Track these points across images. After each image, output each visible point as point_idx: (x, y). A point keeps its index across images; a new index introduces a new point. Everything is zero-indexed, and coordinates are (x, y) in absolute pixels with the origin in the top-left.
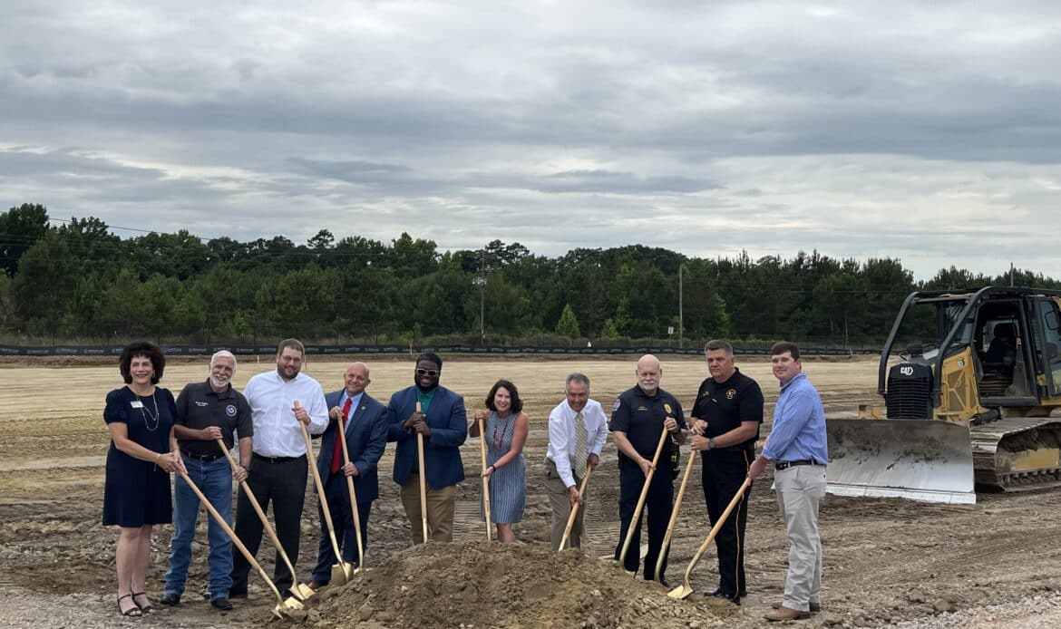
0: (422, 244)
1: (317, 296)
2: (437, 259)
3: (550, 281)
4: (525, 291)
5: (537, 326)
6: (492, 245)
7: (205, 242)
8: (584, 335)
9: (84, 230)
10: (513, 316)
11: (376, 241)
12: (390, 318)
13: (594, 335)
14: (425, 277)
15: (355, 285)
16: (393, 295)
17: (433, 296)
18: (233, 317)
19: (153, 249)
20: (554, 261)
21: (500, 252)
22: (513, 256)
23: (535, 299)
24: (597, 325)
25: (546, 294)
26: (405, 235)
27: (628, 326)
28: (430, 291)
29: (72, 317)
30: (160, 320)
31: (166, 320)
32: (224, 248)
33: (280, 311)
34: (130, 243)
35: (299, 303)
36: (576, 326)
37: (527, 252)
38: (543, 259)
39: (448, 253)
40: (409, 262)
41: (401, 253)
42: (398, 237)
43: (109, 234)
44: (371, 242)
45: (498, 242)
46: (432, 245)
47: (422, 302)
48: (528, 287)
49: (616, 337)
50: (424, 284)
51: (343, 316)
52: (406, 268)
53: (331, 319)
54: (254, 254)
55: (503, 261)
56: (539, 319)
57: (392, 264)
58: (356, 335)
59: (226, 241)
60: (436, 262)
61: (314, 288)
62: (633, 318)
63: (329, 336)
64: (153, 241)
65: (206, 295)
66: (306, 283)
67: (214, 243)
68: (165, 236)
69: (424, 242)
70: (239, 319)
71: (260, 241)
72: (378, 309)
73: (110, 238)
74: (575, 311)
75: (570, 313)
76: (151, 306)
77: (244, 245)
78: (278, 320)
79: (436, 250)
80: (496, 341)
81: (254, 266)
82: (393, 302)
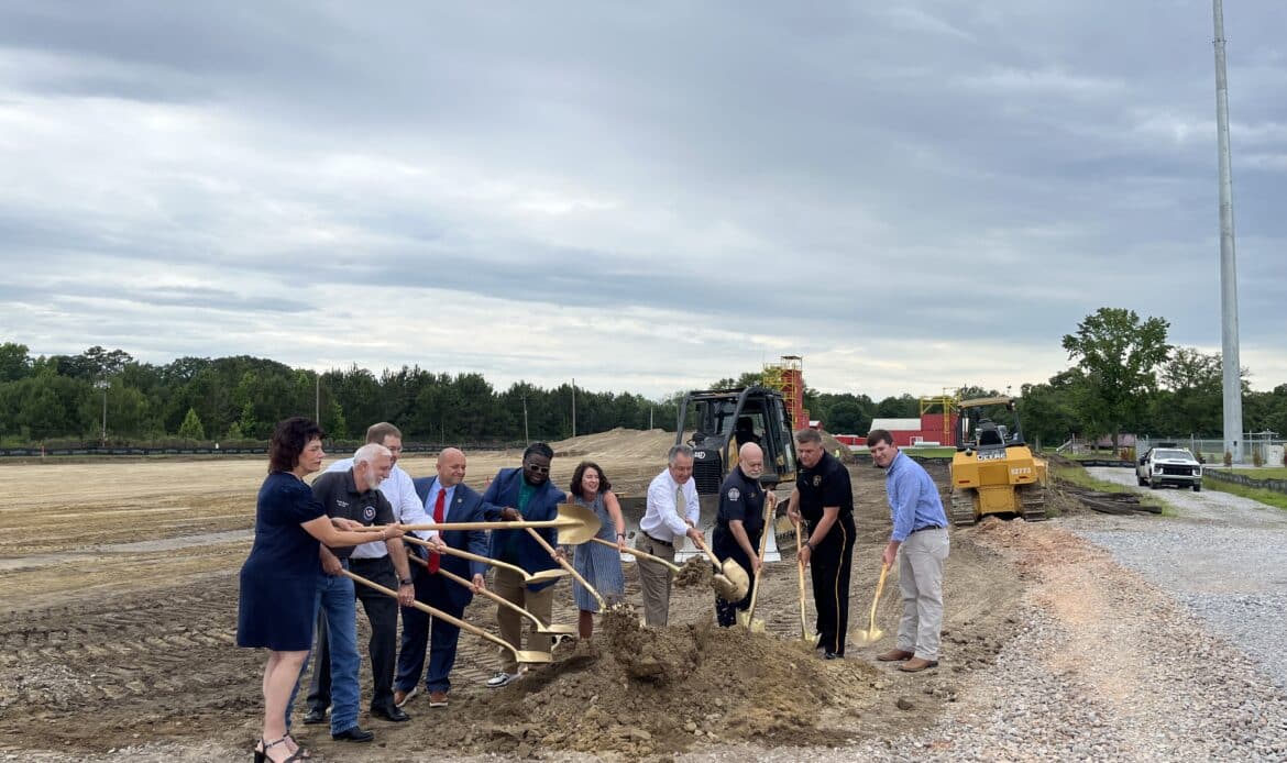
0: (10, 348)
2: (30, 363)
4: (142, 395)
5: (160, 429)
6: (92, 352)
8: (208, 437)
10: (135, 420)
13: (219, 437)
17: (43, 399)
20: (160, 368)
21: (101, 359)
22: (116, 363)
23: (154, 403)
24: (221, 428)
25: (165, 400)
27: (253, 428)
36: (201, 429)
37: (132, 359)
38: (148, 366)
47: (29, 405)
49: (240, 440)
56: (160, 422)
62: (259, 421)
74: (200, 415)
75: (194, 416)
80: (119, 443)
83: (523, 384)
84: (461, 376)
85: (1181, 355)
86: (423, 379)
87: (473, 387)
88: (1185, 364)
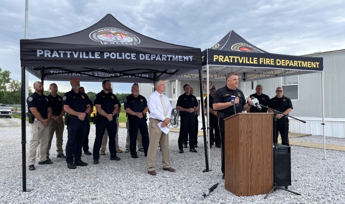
85: (14, 81)
88: (15, 84)
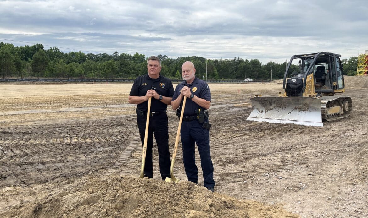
0: (141, 55)
1: (113, 67)
2: (145, 59)
3: (174, 64)
4: (167, 67)
5: (170, 75)
6: (159, 56)
7: (86, 54)
9: (54, 51)
10: (164, 73)
11: (129, 54)
12: (133, 73)
14: (142, 63)
15: (123, 64)
16: (133, 68)
17: (144, 68)
18: (91, 72)
19: (72, 56)
20: (174, 60)
21: (161, 58)
22: (164, 59)
23: (170, 69)
25: (172, 68)
26: (137, 53)
28: (143, 66)
29: (47, 72)
30: (71, 73)
31: (73, 73)
32: (91, 56)
33: (103, 71)
34: (66, 55)
35: (109, 69)
37: (168, 57)
38: (172, 59)
39: (148, 58)
40: (138, 60)
41: (136, 58)
42: (135, 54)
43: (60, 52)
44: (128, 55)
45: (160, 55)
46: (144, 56)
47: (141, 69)
48: (168, 66)
50: (141, 65)
51: (121, 73)
52: (137, 61)
53: (117, 73)
54: (99, 57)
55: (162, 60)
56: (171, 74)
57: (133, 60)
58: (124, 78)
59: (91, 54)
60: (145, 60)
61: (112, 65)
63: (117, 77)
64: (73, 54)
65: (84, 67)
66: (110, 64)
67: (88, 55)
68: (75, 53)
69: (142, 55)
70: (93, 73)
71: (100, 54)
72: (129, 71)
73: (61, 53)
75: (178, 72)
76: (69, 69)
77: (96, 55)
78: (103, 73)
79: (145, 57)
81: (99, 60)
82: (133, 69)
83: (271, 62)
84: (252, 60)
86: (241, 61)
87: (255, 63)
